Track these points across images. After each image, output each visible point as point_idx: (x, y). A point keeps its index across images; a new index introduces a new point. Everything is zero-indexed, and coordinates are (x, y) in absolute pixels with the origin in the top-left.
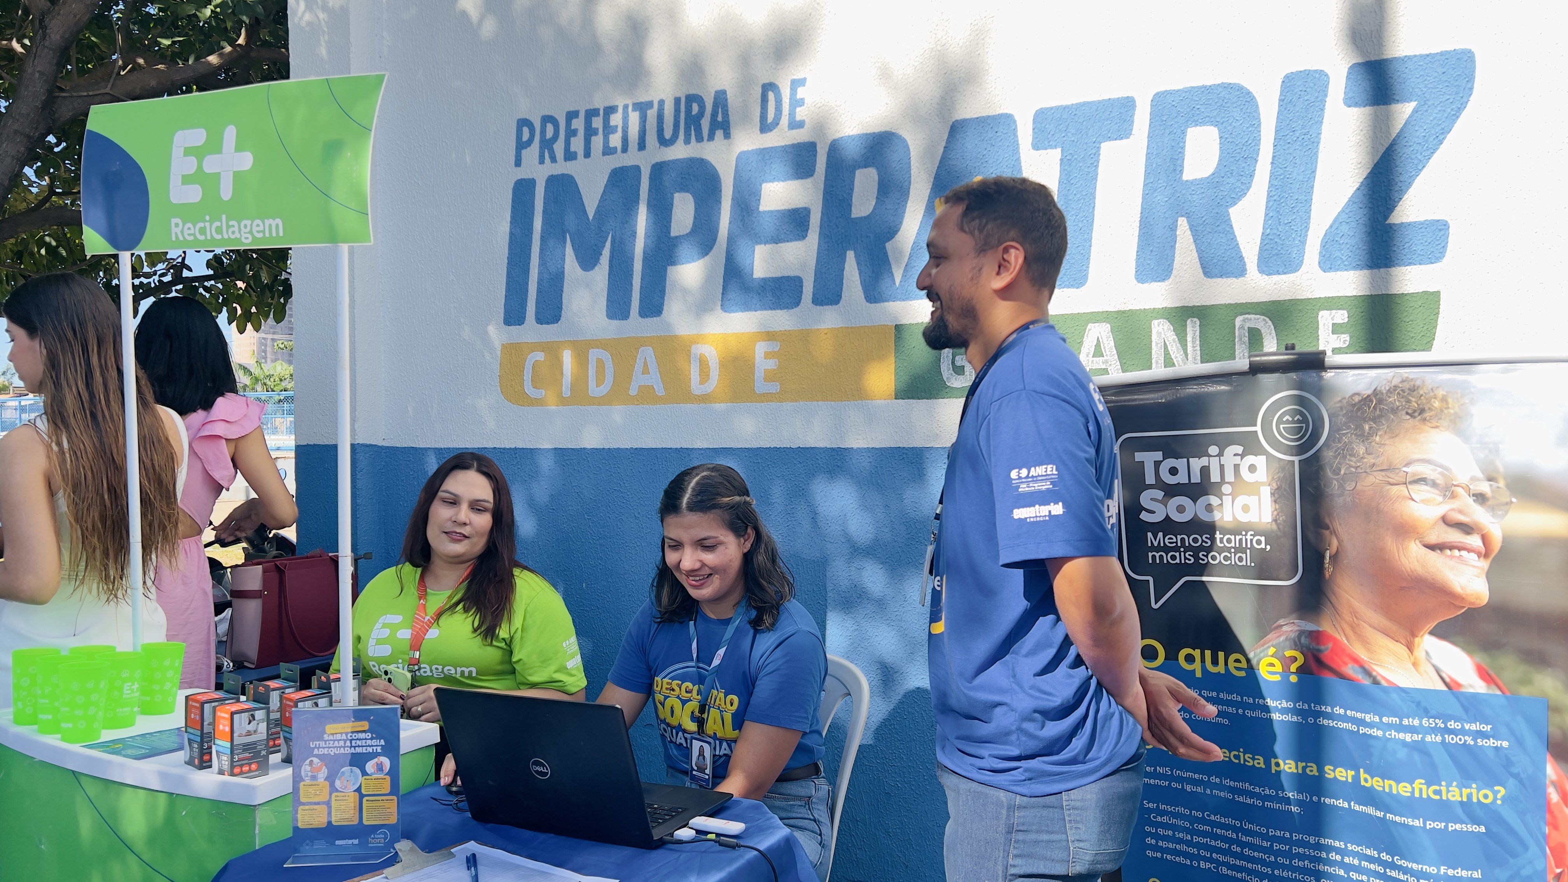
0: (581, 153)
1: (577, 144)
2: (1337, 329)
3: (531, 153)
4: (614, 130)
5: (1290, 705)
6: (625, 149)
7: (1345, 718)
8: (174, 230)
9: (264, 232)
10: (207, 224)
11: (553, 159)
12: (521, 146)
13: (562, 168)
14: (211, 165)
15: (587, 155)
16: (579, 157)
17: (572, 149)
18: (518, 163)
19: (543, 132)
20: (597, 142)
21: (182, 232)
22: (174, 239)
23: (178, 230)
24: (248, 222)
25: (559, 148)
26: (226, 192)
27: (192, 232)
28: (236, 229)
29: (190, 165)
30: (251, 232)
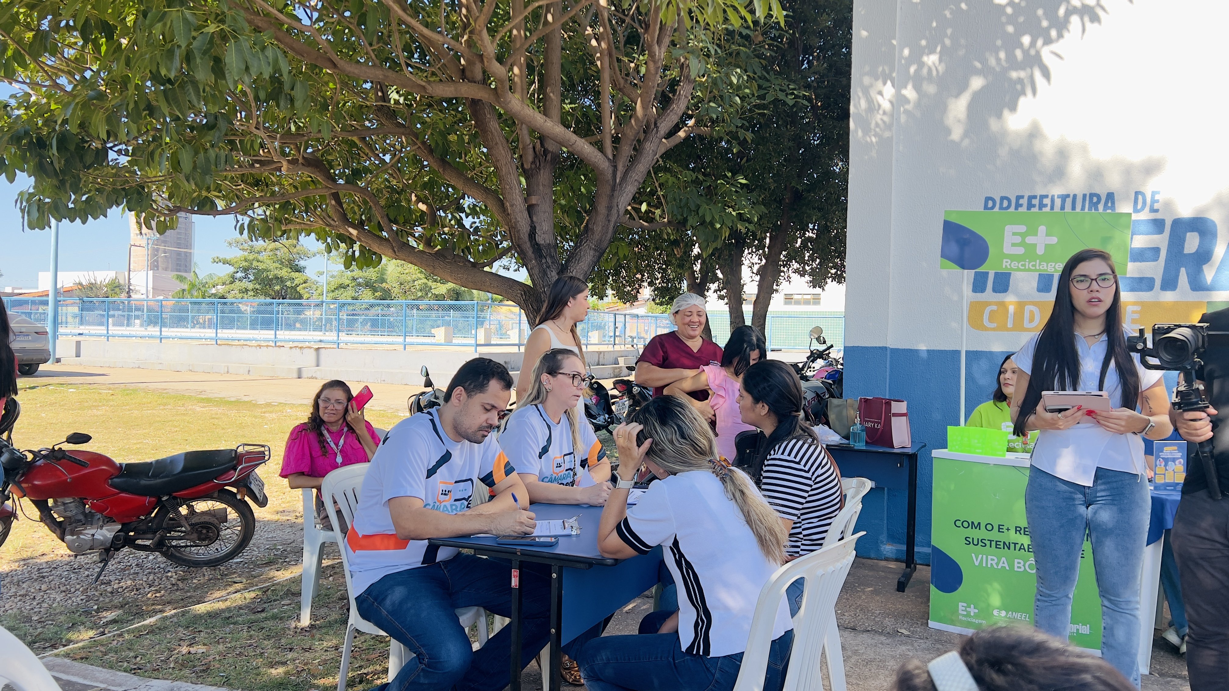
4: (1046, 205)
8: (1004, 264)
10: (1027, 263)
19: (1002, 203)
23: (1008, 264)
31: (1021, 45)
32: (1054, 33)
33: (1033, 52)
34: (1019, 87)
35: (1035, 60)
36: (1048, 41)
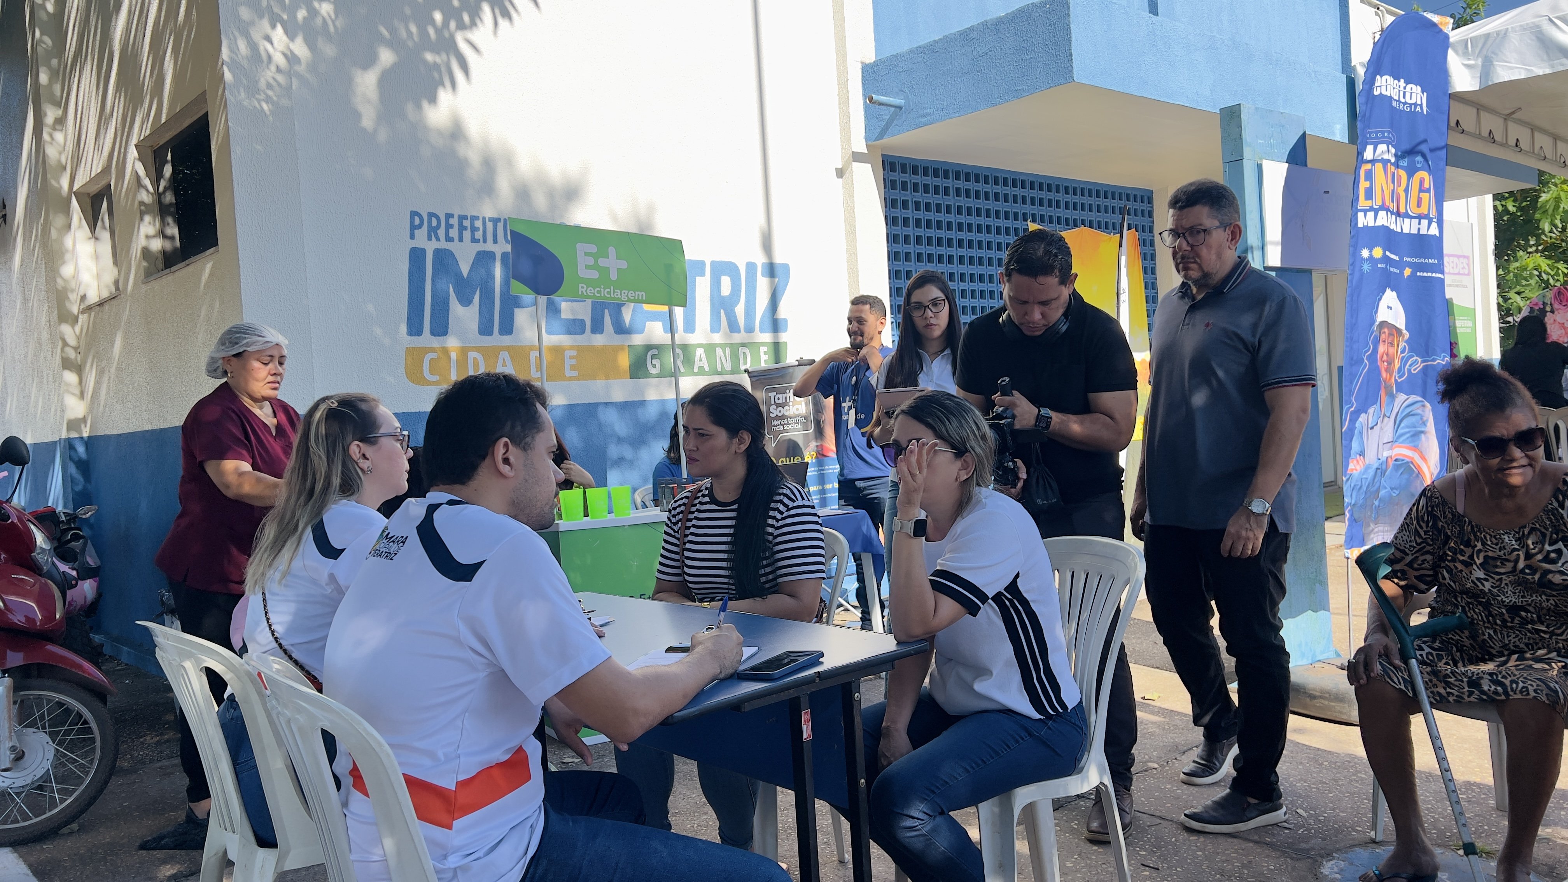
0: (456, 238)
1: (454, 233)
2: (765, 353)
3: (422, 234)
4: (477, 229)
5: (816, 469)
6: (485, 241)
7: (829, 469)
8: (581, 290)
9: (635, 297)
10: (602, 290)
11: (438, 239)
12: (413, 228)
13: (443, 245)
14: (602, 262)
15: (461, 239)
16: (455, 240)
17: (451, 235)
18: (412, 237)
19: (430, 222)
20: (467, 234)
21: (586, 291)
22: (580, 293)
23: (584, 290)
24: (626, 292)
25: (441, 232)
26: (613, 276)
27: (592, 291)
28: (619, 294)
29: (591, 261)
30: (627, 296)
31: (432, 22)
32: (466, 18)
33: (447, 35)
34: (436, 75)
35: (451, 47)
36: (461, 26)
